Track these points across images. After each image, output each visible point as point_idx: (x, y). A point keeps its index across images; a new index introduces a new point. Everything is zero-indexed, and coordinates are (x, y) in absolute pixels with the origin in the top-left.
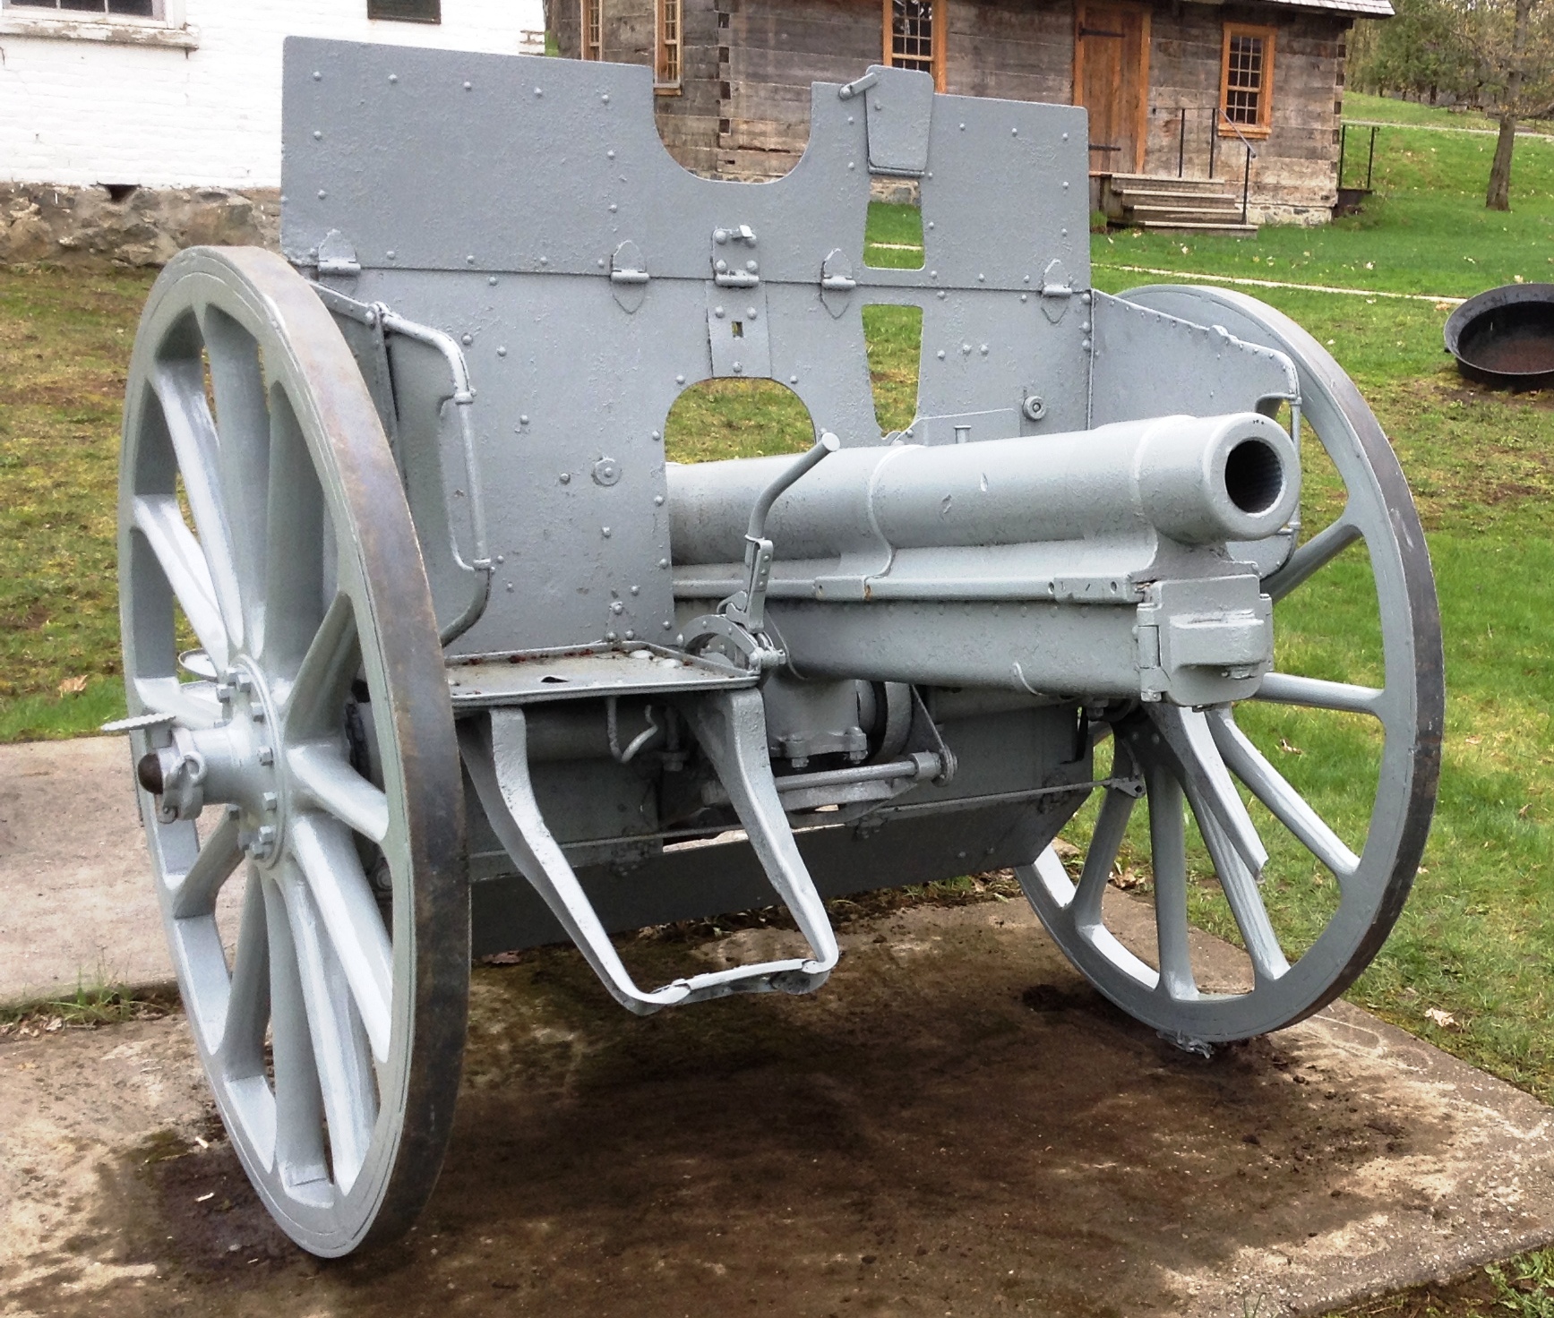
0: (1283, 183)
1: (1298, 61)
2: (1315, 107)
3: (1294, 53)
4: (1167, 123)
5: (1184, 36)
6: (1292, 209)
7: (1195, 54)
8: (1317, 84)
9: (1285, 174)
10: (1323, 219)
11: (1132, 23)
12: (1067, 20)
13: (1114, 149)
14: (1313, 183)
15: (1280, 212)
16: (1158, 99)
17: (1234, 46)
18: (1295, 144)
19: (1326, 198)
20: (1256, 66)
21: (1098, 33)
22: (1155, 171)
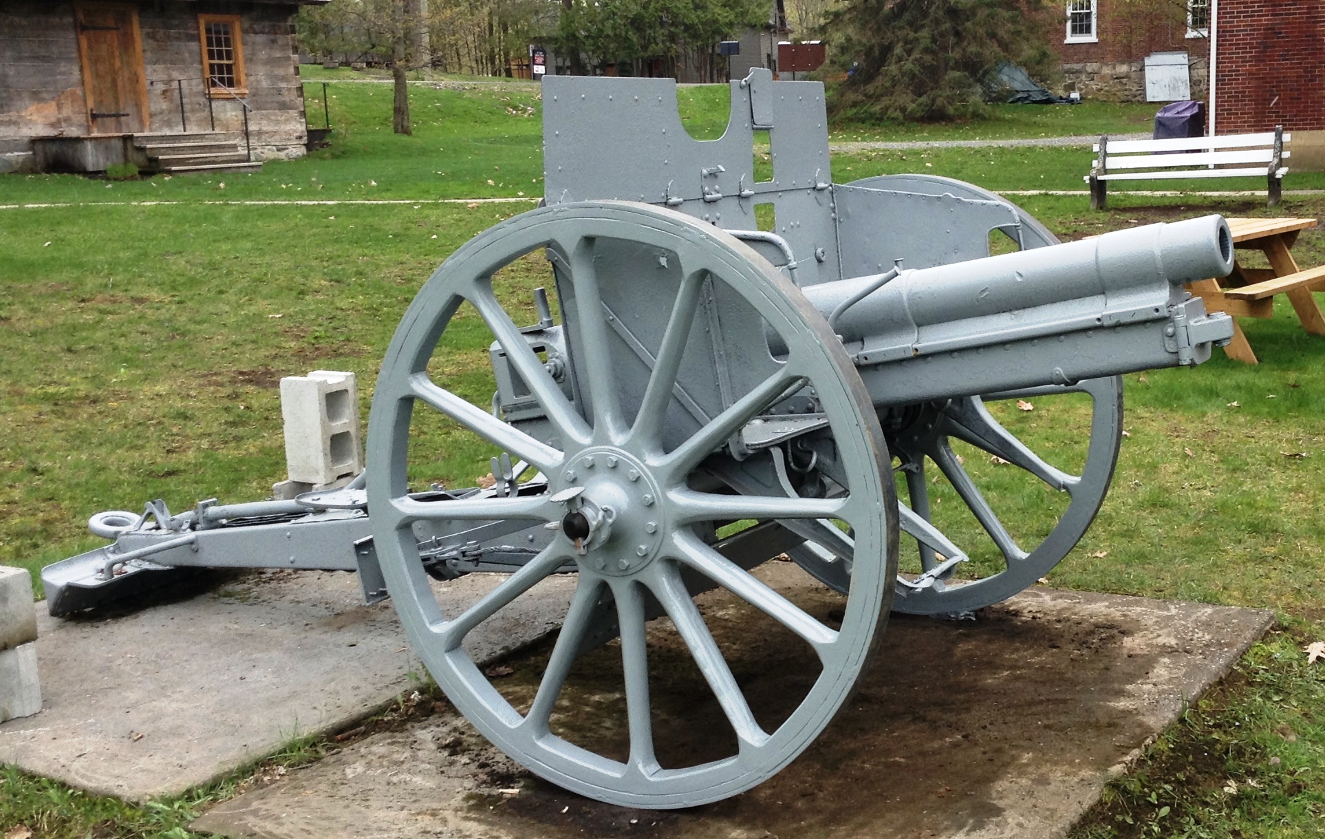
0: (265, 129)
1: (260, 38)
2: (281, 72)
3: (256, 33)
4: (164, 92)
5: (167, 27)
6: (274, 148)
7: (178, 39)
8: (278, 55)
9: (264, 122)
10: (300, 153)
11: (124, 20)
12: (69, 20)
13: (124, 115)
14: (288, 127)
15: (266, 151)
16: (153, 75)
17: (208, 31)
18: (269, 99)
19: (300, 138)
20: (228, 45)
21: (96, 28)
22: (160, 128)
